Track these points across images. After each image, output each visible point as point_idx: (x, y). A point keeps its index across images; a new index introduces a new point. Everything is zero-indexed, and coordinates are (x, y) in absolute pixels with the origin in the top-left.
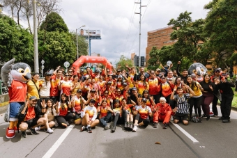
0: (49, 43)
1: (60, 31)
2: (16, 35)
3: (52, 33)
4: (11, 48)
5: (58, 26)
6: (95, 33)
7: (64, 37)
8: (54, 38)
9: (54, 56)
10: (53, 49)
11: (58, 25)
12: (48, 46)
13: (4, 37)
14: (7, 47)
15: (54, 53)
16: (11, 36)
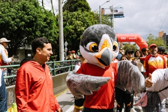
0: (71, 23)
1: (83, 10)
2: (41, 17)
3: (74, 13)
4: (36, 31)
5: (80, 6)
6: (117, 11)
7: (87, 16)
8: (76, 18)
9: (77, 38)
10: (75, 30)
11: (80, 4)
12: (71, 26)
13: (29, 20)
14: (32, 29)
15: (77, 34)
16: (36, 18)
